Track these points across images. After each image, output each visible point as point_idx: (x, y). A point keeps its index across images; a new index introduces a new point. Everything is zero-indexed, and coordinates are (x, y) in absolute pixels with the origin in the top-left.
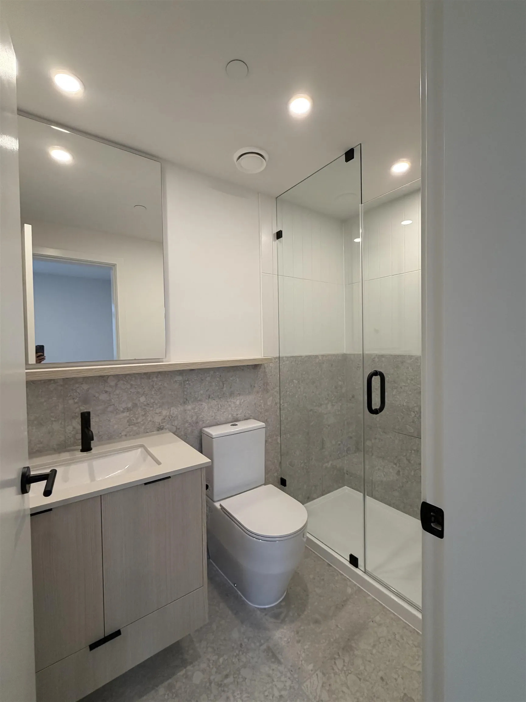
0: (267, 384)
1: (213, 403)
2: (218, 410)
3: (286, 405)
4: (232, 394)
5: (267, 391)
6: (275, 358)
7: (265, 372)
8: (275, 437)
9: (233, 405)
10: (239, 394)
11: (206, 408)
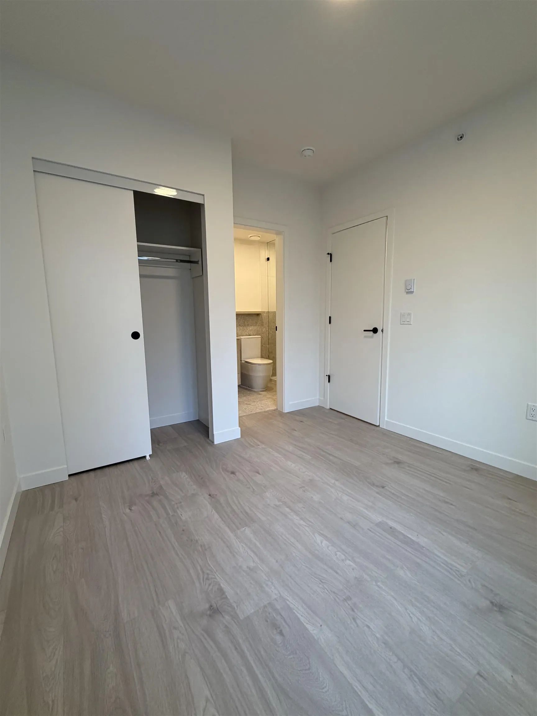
0: (263, 322)
1: (241, 328)
2: (243, 331)
3: (271, 332)
4: (248, 325)
5: (263, 326)
6: (266, 312)
7: (262, 317)
8: (266, 345)
9: (249, 329)
10: (251, 326)
11: (239, 329)
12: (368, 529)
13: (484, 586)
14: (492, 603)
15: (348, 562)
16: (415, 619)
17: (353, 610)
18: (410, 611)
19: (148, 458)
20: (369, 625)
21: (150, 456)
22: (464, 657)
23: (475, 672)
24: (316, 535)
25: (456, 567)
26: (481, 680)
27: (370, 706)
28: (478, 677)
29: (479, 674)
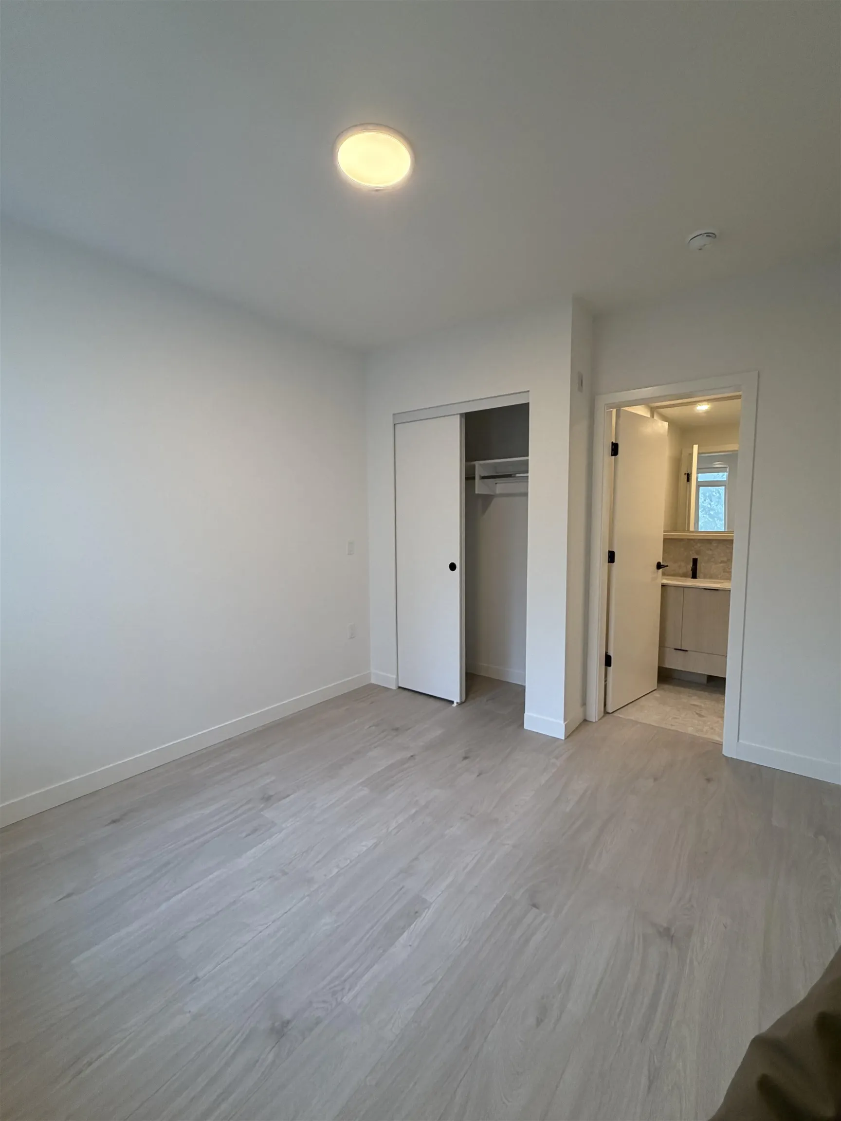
12: (403, 887)
13: (318, 1022)
14: (288, 1022)
15: (336, 870)
16: (261, 928)
17: (270, 877)
18: (270, 925)
19: (455, 704)
20: (254, 890)
21: (457, 703)
22: (215, 968)
23: (200, 974)
24: (375, 841)
25: (349, 990)
26: (190, 979)
27: (184, 892)
28: (193, 977)
29: (196, 979)
